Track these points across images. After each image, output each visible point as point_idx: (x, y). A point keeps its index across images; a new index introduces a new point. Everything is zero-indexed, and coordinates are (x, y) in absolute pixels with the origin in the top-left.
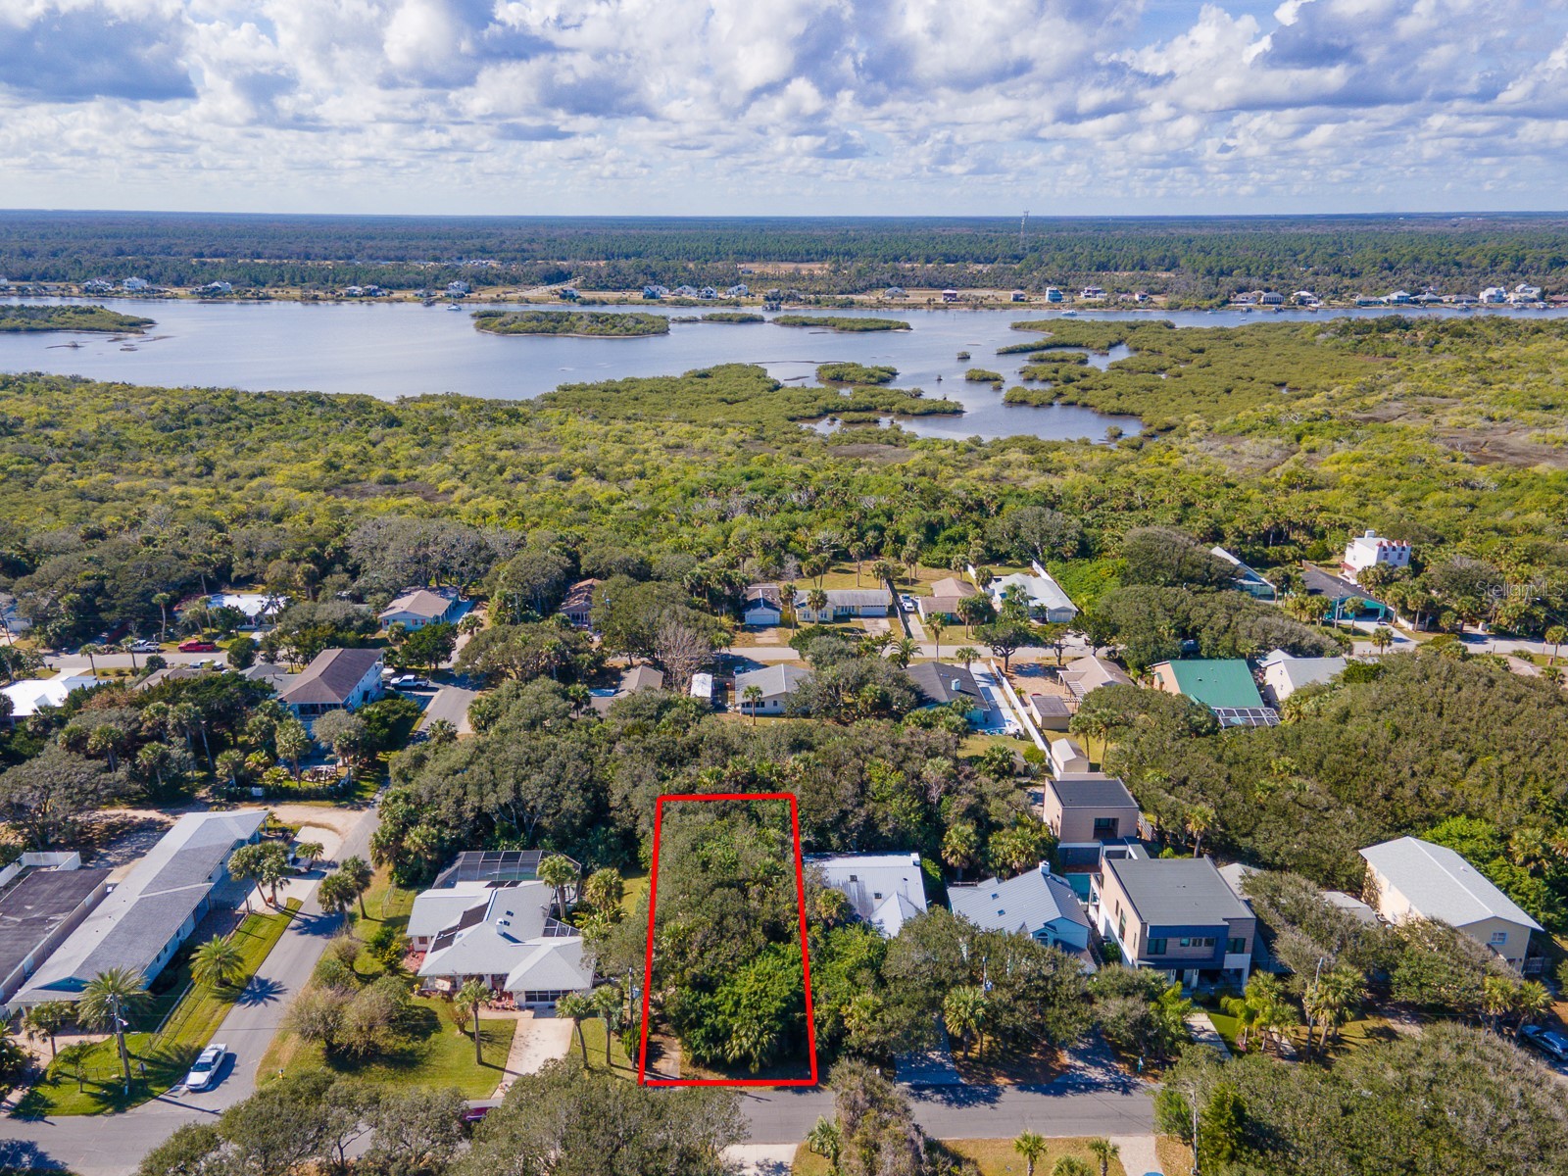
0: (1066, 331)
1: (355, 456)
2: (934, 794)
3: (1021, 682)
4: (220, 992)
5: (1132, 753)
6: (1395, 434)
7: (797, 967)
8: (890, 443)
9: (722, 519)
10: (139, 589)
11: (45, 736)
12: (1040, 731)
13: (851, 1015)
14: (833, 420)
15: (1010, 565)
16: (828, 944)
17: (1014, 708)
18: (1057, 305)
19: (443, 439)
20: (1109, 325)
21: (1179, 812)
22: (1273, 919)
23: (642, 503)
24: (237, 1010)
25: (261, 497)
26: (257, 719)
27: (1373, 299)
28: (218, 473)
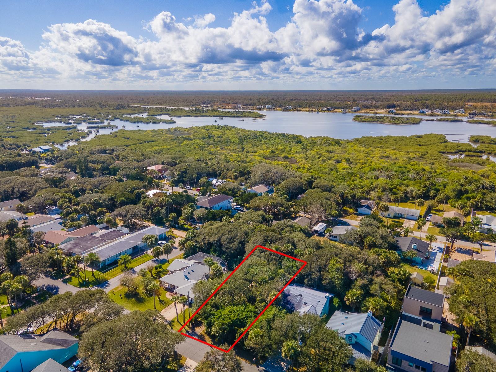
7: (248, 313)
8: (479, 164)
13: (250, 335)
17: (441, 262)
19: (310, 148)
28: (244, 151)
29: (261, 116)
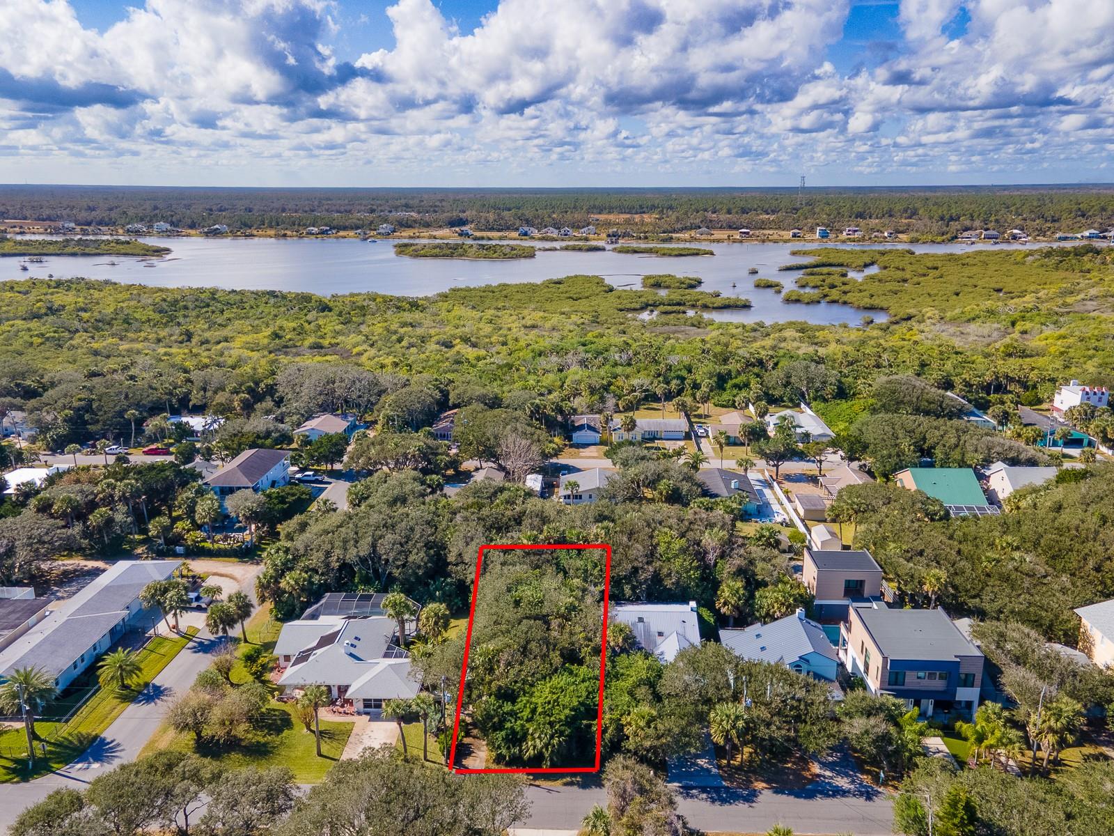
0: (832, 255)
1: (294, 329)
2: (711, 557)
3: (787, 485)
4: (121, 694)
5: (877, 531)
6: (1092, 321)
7: (587, 684)
8: (694, 326)
9: (561, 370)
10: (117, 408)
11: (24, 505)
12: (802, 521)
13: (630, 724)
14: (652, 311)
15: (784, 406)
16: (614, 667)
17: (782, 504)
18: (825, 240)
19: (360, 319)
20: (864, 252)
21: (916, 575)
22: (1000, 659)
23: (500, 360)
24: (132, 707)
25: (222, 354)
26: (184, 496)
27: (1071, 235)
28: (195, 340)
29: (160, 252)
